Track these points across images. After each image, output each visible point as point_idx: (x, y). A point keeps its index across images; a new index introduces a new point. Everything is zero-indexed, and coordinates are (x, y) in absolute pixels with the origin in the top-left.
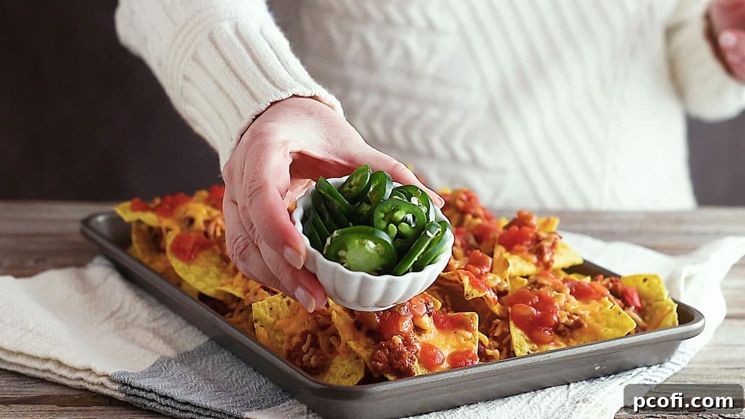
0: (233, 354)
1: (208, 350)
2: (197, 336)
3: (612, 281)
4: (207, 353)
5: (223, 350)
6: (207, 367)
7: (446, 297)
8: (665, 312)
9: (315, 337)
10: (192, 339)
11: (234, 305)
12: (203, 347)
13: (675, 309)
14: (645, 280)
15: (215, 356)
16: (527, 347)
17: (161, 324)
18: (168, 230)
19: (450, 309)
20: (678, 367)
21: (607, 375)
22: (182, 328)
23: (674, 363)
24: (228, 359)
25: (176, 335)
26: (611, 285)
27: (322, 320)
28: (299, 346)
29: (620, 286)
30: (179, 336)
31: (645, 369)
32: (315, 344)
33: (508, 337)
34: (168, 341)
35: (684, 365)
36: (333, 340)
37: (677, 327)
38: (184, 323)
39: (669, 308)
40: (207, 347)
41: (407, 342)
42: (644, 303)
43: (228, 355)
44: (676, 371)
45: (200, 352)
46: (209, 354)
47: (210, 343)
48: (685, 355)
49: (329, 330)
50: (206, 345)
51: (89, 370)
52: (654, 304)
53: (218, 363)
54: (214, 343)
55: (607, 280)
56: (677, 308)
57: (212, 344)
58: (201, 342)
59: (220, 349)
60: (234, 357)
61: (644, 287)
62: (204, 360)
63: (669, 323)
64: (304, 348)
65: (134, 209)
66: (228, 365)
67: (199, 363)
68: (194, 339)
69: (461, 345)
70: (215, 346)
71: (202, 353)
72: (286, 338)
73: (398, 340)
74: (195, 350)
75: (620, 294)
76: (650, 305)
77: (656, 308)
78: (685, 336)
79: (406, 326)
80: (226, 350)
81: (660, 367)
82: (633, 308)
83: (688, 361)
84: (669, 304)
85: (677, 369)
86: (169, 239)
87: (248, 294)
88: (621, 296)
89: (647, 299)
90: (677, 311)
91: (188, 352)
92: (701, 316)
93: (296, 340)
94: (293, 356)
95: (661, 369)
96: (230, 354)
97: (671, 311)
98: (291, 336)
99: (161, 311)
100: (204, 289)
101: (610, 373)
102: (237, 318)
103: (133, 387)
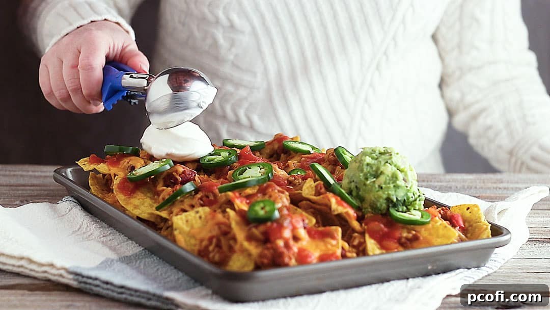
0: (160, 259)
1: (142, 256)
2: (134, 247)
3: (443, 210)
4: (141, 257)
5: (153, 255)
6: (140, 266)
7: (319, 217)
8: (482, 230)
9: (219, 241)
10: (132, 248)
11: (162, 224)
12: (138, 254)
13: (489, 228)
14: (468, 209)
15: (147, 259)
16: (378, 251)
17: (109, 239)
18: (115, 175)
19: (320, 225)
20: (491, 270)
21: (437, 274)
22: (124, 242)
23: (488, 267)
24: (156, 261)
25: (119, 246)
26: (442, 212)
27: (224, 228)
28: (207, 247)
29: (449, 213)
30: (122, 247)
31: (466, 270)
32: (219, 246)
33: (364, 245)
34: (113, 249)
35: (496, 269)
36: (232, 242)
37: (490, 238)
38: (125, 239)
39: (485, 226)
40: (141, 254)
41: (287, 245)
42: (467, 224)
43: (157, 259)
44: (490, 272)
45: (136, 257)
46: (143, 258)
47: (144, 251)
48: (496, 262)
49: (230, 236)
50: (140, 252)
51: (52, 265)
52: (474, 225)
53: (148, 263)
54: (147, 251)
55: (440, 209)
56: (491, 227)
57: (145, 252)
58: (138, 251)
59: (151, 255)
60: (161, 260)
61: (467, 214)
62: (138, 262)
63: (485, 236)
64: (211, 248)
65: (91, 162)
66: (156, 265)
67: (134, 263)
68: (132, 249)
69: (329, 250)
70: (147, 253)
71: (137, 257)
72: (198, 242)
73: (281, 243)
74: (132, 255)
75: (449, 218)
76: (471, 226)
77: (476, 228)
78: (497, 245)
79: (287, 233)
80: (155, 255)
81: (478, 269)
82: (458, 228)
83: (499, 266)
84: (485, 225)
85: (490, 271)
86: (116, 182)
87: (171, 215)
88: (450, 219)
89: (469, 222)
90: (491, 229)
91: (127, 257)
92: (509, 232)
93: (205, 243)
94: (203, 253)
95: (478, 271)
96: (158, 258)
97: (486, 229)
98: (202, 241)
99: (109, 231)
100: (140, 214)
101: (439, 272)
102: (164, 233)
103: (83, 277)
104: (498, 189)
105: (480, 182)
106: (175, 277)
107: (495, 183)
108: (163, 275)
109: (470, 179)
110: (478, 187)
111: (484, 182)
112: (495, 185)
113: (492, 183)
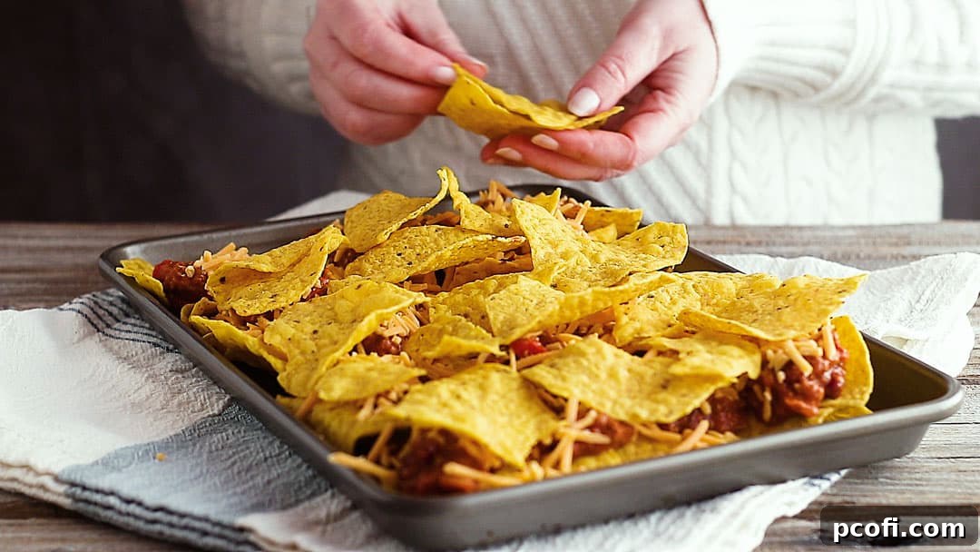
51: (27, 467)
53: (217, 447)
62: (198, 445)
103: (84, 488)
104: (900, 259)
105: (867, 244)
106: (263, 478)
107: (896, 245)
108: (243, 473)
109: (850, 237)
110: (862, 255)
111: (874, 243)
112: (895, 251)
113: (891, 245)
